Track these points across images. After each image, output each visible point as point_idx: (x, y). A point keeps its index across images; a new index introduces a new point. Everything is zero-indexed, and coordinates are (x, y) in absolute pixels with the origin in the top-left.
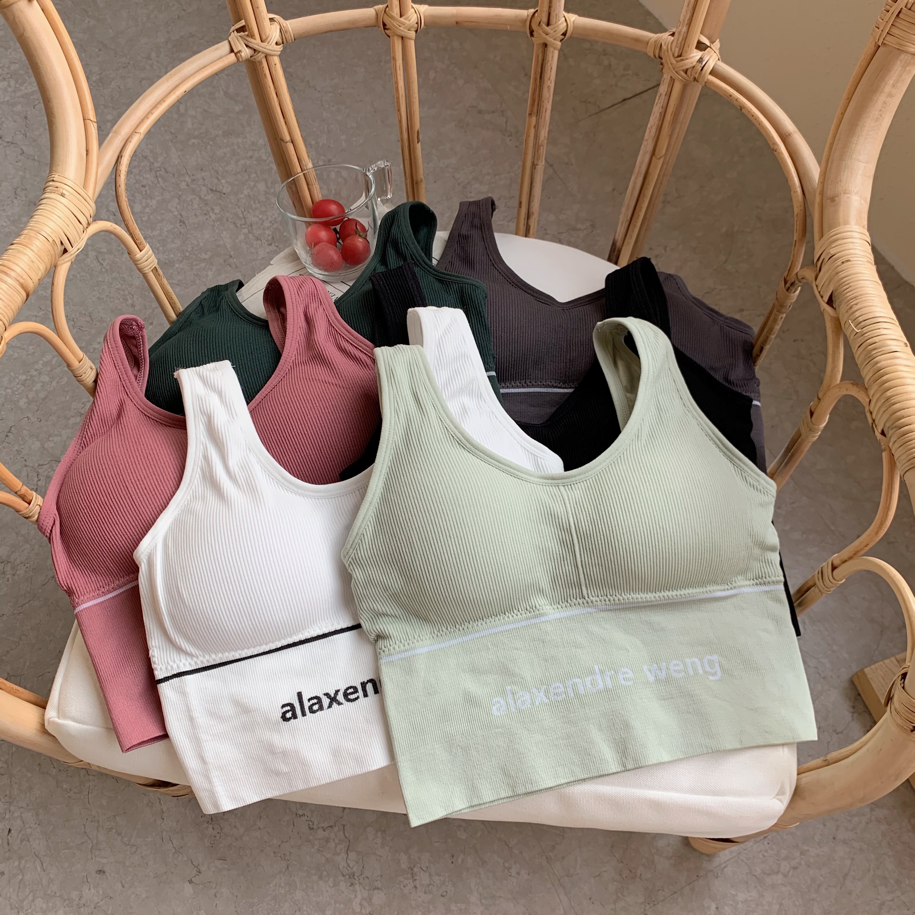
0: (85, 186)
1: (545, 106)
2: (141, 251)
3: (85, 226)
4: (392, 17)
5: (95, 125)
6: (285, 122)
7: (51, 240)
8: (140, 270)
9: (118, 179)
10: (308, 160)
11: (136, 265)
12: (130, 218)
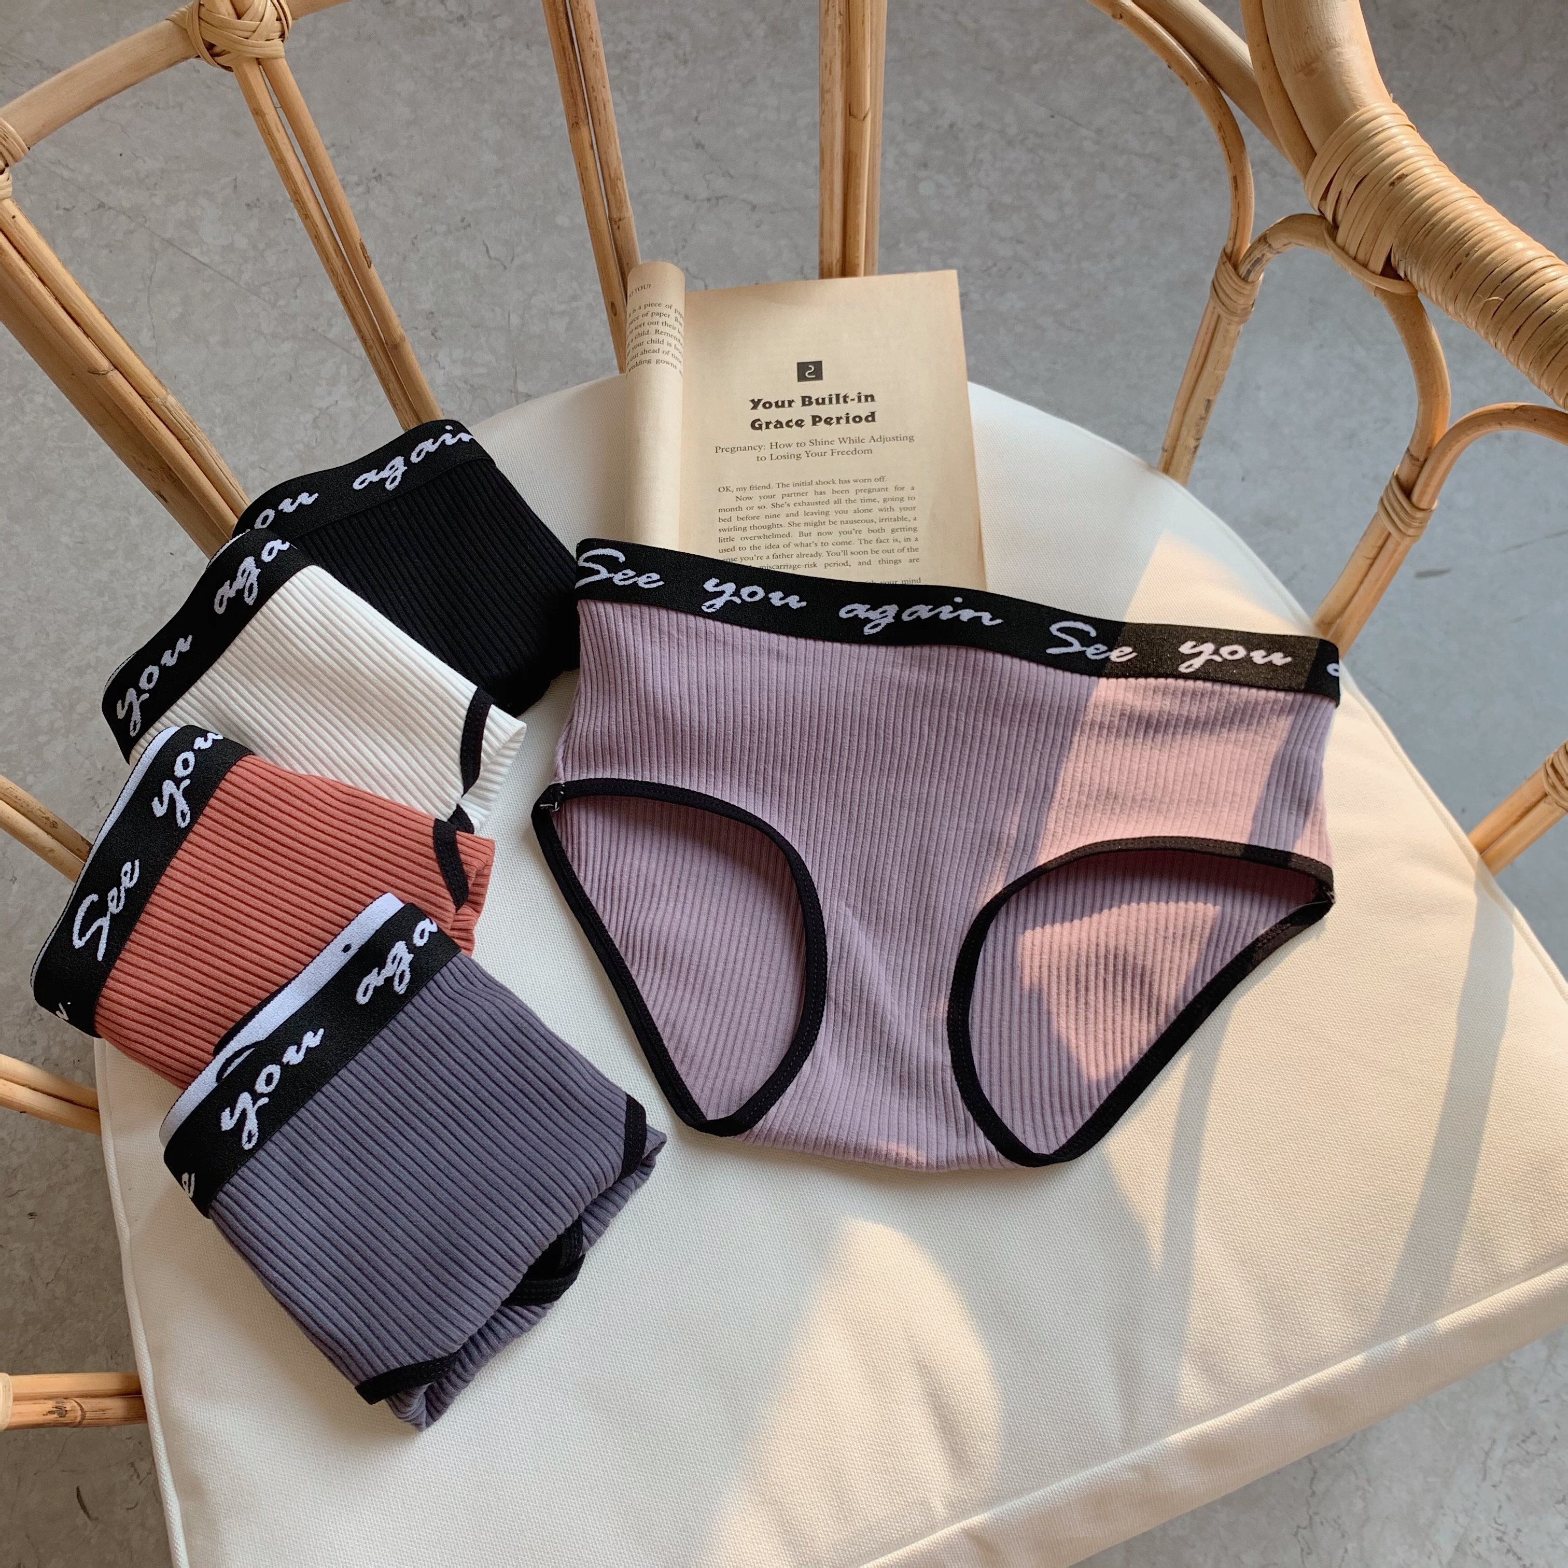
1: (600, 98)
4: (223, 25)
6: (85, 333)
10: (164, 392)
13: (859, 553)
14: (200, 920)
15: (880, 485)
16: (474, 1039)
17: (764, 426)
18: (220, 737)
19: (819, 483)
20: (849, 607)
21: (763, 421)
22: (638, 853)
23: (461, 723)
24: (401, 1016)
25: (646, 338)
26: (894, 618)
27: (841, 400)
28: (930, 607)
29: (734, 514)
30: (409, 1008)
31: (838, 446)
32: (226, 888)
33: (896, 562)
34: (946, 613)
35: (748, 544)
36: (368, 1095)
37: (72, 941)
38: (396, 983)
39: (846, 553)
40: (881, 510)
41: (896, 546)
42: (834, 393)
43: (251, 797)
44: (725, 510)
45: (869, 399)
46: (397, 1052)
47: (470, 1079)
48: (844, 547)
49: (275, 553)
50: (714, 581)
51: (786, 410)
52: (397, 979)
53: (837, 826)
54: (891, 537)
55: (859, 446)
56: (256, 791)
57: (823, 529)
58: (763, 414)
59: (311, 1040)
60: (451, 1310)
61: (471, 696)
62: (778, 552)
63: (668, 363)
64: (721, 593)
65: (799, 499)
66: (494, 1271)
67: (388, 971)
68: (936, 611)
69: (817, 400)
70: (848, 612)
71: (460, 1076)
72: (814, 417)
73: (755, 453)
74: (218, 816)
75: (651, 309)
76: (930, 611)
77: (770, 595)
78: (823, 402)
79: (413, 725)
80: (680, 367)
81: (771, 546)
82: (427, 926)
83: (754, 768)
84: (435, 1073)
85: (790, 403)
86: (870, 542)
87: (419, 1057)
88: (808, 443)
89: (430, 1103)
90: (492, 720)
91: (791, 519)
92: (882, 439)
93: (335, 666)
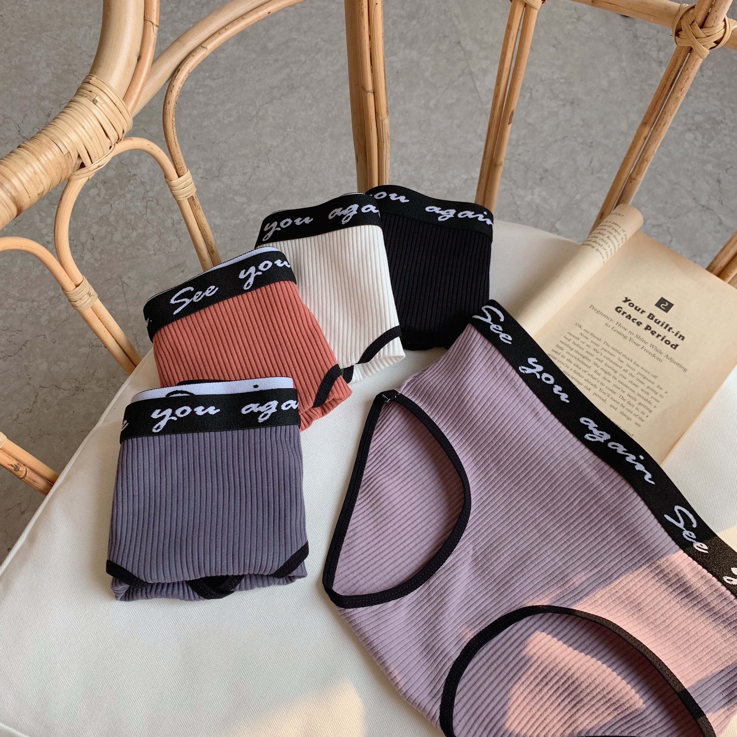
0: (126, 98)
1: (665, 119)
2: (179, 177)
3: (113, 142)
5: (156, 28)
6: (372, 70)
7: (65, 152)
8: (174, 196)
9: (168, 95)
10: (386, 116)
11: (171, 190)
12: (173, 140)
13: (615, 401)
14: (220, 329)
15: (652, 379)
16: (270, 464)
17: (621, 313)
18: (289, 266)
19: (624, 356)
20: (587, 419)
21: (623, 310)
22: (404, 448)
23: (380, 334)
24: (252, 431)
25: (601, 236)
26: (604, 441)
27: (668, 328)
28: (625, 450)
29: (573, 339)
30: (258, 430)
31: (648, 347)
32: (240, 325)
33: (628, 418)
34: (631, 458)
35: (568, 356)
36: (213, 451)
37: (171, 298)
38: (261, 416)
39: (609, 396)
40: (642, 390)
41: (635, 412)
42: (667, 322)
43: (278, 298)
44: (571, 334)
45: (681, 338)
46: (238, 444)
47: (255, 479)
48: (610, 392)
49: (369, 210)
50: (535, 360)
51: (638, 313)
52: (263, 415)
53: (499, 511)
54: (636, 405)
55: (658, 355)
56: (282, 298)
57: (607, 377)
58: (626, 307)
59: (212, 410)
60: (161, 565)
61: (393, 326)
62: (578, 371)
63: (601, 254)
64: (534, 368)
65: (608, 356)
66: (191, 565)
67: (262, 409)
68: (627, 454)
69: (656, 320)
70: (585, 421)
71: (252, 475)
72: (648, 326)
73: (607, 321)
74: (260, 295)
75: (614, 226)
76: (624, 451)
77: (555, 386)
78: (658, 323)
79: (362, 320)
80: (606, 259)
81: (577, 366)
82: (293, 404)
83: (483, 454)
84: (244, 465)
85: (643, 312)
86: (624, 400)
87: (244, 453)
88: (635, 335)
89: (232, 475)
90: (393, 343)
91: (597, 361)
92: (671, 360)
93: (353, 273)
